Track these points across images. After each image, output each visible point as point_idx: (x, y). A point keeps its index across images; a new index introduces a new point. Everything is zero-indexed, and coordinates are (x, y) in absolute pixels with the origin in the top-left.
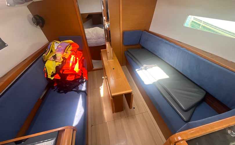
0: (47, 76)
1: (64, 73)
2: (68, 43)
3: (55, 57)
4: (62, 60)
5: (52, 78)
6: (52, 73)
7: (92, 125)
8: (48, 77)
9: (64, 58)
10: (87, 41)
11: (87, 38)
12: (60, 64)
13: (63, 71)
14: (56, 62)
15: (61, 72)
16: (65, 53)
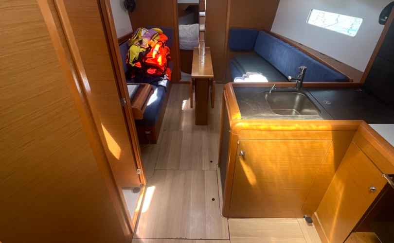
0: (129, 61)
1: (146, 61)
2: (156, 31)
3: (141, 42)
4: (148, 46)
5: (133, 65)
6: (134, 59)
7: (164, 130)
8: (130, 63)
9: (149, 45)
10: (180, 40)
11: (180, 36)
12: (145, 50)
13: (146, 59)
14: (141, 47)
15: (143, 61)
16: (152, 41)
